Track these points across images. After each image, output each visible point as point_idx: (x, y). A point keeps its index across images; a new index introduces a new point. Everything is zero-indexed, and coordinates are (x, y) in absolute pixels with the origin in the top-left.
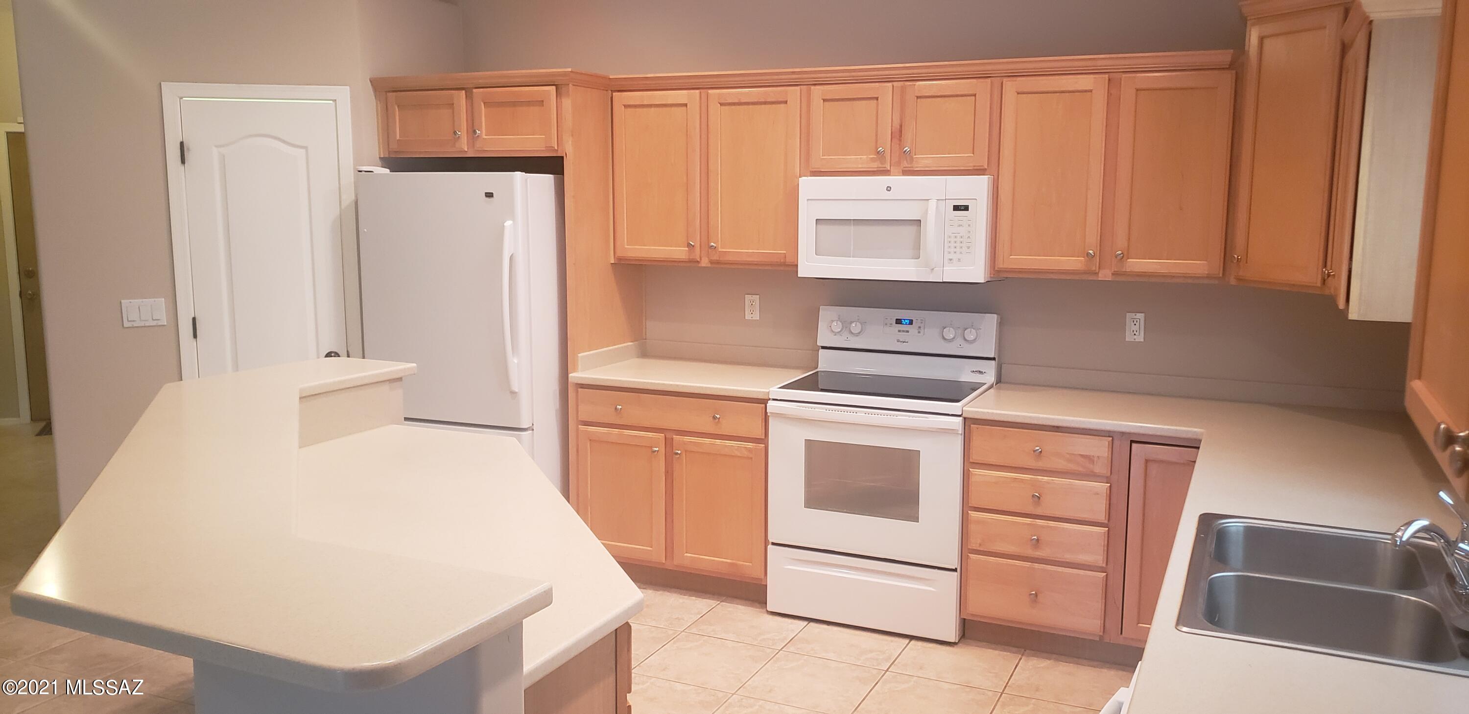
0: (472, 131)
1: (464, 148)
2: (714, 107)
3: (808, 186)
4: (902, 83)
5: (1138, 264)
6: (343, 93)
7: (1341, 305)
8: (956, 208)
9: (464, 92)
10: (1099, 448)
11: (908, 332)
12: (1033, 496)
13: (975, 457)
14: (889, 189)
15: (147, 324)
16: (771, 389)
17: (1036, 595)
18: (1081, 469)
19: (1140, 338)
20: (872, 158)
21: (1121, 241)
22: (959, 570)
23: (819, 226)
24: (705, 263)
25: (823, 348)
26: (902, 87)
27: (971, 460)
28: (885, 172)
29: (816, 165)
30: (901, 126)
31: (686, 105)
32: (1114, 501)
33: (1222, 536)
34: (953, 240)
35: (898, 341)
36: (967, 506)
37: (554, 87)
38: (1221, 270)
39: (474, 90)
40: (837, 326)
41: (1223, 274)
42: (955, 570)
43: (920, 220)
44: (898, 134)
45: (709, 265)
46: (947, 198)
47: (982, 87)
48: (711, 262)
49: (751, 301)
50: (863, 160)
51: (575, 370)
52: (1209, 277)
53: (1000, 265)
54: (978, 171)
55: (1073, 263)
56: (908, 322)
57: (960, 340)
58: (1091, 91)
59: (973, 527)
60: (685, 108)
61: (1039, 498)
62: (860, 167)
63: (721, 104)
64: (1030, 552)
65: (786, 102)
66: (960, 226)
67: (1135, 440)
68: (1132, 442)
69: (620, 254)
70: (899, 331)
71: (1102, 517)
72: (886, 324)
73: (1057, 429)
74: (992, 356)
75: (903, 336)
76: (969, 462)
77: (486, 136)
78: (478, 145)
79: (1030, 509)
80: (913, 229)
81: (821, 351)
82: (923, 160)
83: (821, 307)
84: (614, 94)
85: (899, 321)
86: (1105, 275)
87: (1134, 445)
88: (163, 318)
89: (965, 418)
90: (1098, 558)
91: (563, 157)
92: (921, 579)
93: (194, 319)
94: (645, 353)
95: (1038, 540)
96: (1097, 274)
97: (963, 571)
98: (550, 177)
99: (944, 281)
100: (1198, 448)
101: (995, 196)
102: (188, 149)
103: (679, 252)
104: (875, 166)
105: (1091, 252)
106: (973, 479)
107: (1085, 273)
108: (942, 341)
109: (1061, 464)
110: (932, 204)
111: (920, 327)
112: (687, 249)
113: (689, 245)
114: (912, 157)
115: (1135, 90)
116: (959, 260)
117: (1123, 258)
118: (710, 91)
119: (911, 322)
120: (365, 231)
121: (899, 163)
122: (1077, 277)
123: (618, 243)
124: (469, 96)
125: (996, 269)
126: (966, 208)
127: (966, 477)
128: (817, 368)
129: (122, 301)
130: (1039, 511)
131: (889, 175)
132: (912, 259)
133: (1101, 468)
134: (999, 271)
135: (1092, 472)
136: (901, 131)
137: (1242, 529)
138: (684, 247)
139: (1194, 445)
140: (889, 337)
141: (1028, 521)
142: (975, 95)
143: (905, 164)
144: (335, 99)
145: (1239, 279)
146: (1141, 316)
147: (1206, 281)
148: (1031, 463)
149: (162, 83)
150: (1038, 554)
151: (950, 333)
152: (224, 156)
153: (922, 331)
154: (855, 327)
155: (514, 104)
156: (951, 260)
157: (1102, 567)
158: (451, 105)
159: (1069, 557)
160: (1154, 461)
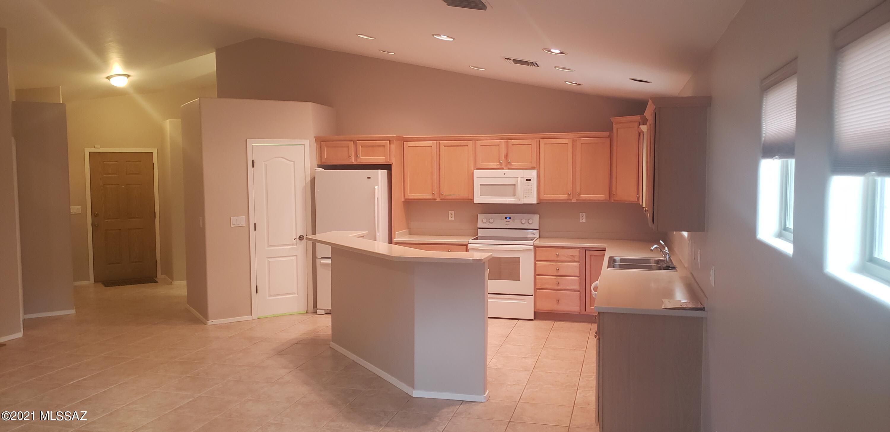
0: (356, 156)
1: (353, 162)
2: (442, 147)
3: (477, 173)
4: (507, 140)
5: (584, 196)
6: (307, 142)
7: (641, 204)
8: (527, 180)
9: (353, 142)
10: (576, 253)
11: (509, 221)
12: (557, 269)
13: (537, 258)
14: (505, 174)
15: (239, 226)
16: (469, 240)
17: (559, 301)
18: (571, 260)
19: (584, 221)
20: (498, 164)
21: (578, 189)
22: (533, 295)
23: (481, 186)
24: (438, 200)
25: (479, 228)
26: (507, 141)
27: (537, 259)
28: (503, 169)
29: (478, 166)
30: (507, 154)
31: (432, 146)
32: (581, 269)
33: (615, 261)
34: (526, 190)
35: (506, 225)
36: (535, 274)
37: (389, 141)
38: (609, 197)
39: (358, 141)
40: (484, 220)
41: (610, 199)
42: (532, 295)
43: (515, 184)
44: (506, 156)
45: (440, 200)
46: (524, 176)
47: (533, 142)
48: (441, 199)
49: (451, 213)
50: (494, 165)
51: (395, 238)
52: (605, 200)
53: (541, 198)
54: (533, 168)
55: (564, 196)
56: (509, 218)
57: (527, 224)
58: (567, 143)
59: (537, 281)
60: (431, 147)
61: (558, 270)
62: (495, 167)
63: (444, 146)
64: (556, 287)
65: (468, 146)
66: (528, 186)
67: (587, 249)
68: (586, 250)
69: (406, 197)
70: (506, 221)
71: (578, 274)
72: (502, 219)
73: (563, 247)
74: (538, 228)
75: (507, 223)
76: (535, 260)
77: (362, 157)
78: (359, 160)
79: (556, 274)
80: (513, 187)
81: (479, 229)
82: (515, 164)
83: (478, 214)
84: (405, 142)
85: (506, 218)
86: (574, 200)
87: (586, 251)
88: (244, 223)
89: (534, 246)
90: (577, 287)
91: (391, 165)
92: (522, 299)
93: (255, 224)
94: (411, 234)
95: (558, 283)
96: (571, 200)
97: (535, 295)
98: (386, 171)
99: (524, 203)
100: (605, 251)
101: (538, 175)
102: (255, 163)
103: (429, 196)
104: (499, 166)
105: (569, 193)
106: (537, 265)
107: (568, 200)
108: (521, 224)
109: (565, 259)
110: (519, 179)
111: (513, 220)
112: (432, 195)
113: (433, 194)
114: (511, 164)
115: (580, 144)
116: (528, 197)
117: (579, 195)
118: (440, 142)
119: (510, 218)
120: (318, 191)
121: (507, 166)
122: (565, 201)
123: (406, 194)
124: (355, 144)
125: (540, 199)
126: (530, 180)
127: (535, 264)
128: (477, 235)
129: (231, 217)
130: (558, 274)
131: (504, 169)
132: (513, 196)
133: (577, 259)
134: (541, 200)
135: (574, 260)
136: (507, 155)
137: (619, 260)
138: (431, 194)
139: (604, 250)
140: (503, 224)
141: (555, 277)
142: (531, 144)
143: (509, 166)
144: (304, 144)
145: (614, 200)
146: (584, 214)
147: (604, 201)
148: (556, 259)
149: (247, 139)
150: (559, 287)
151: (523, 221)
152: (266, 165)
153: (514, 221)
154: (491, 221)
155: (373, 146)
156: (525, 196)
157: (578, 290)
158: (348, 147)
159: (568, 288)
160: (592, 255)
